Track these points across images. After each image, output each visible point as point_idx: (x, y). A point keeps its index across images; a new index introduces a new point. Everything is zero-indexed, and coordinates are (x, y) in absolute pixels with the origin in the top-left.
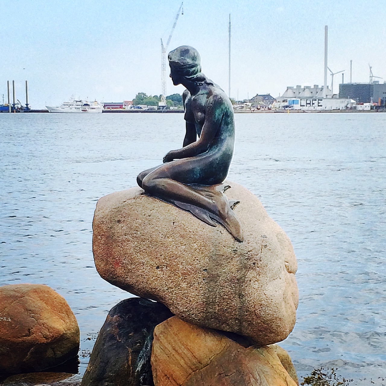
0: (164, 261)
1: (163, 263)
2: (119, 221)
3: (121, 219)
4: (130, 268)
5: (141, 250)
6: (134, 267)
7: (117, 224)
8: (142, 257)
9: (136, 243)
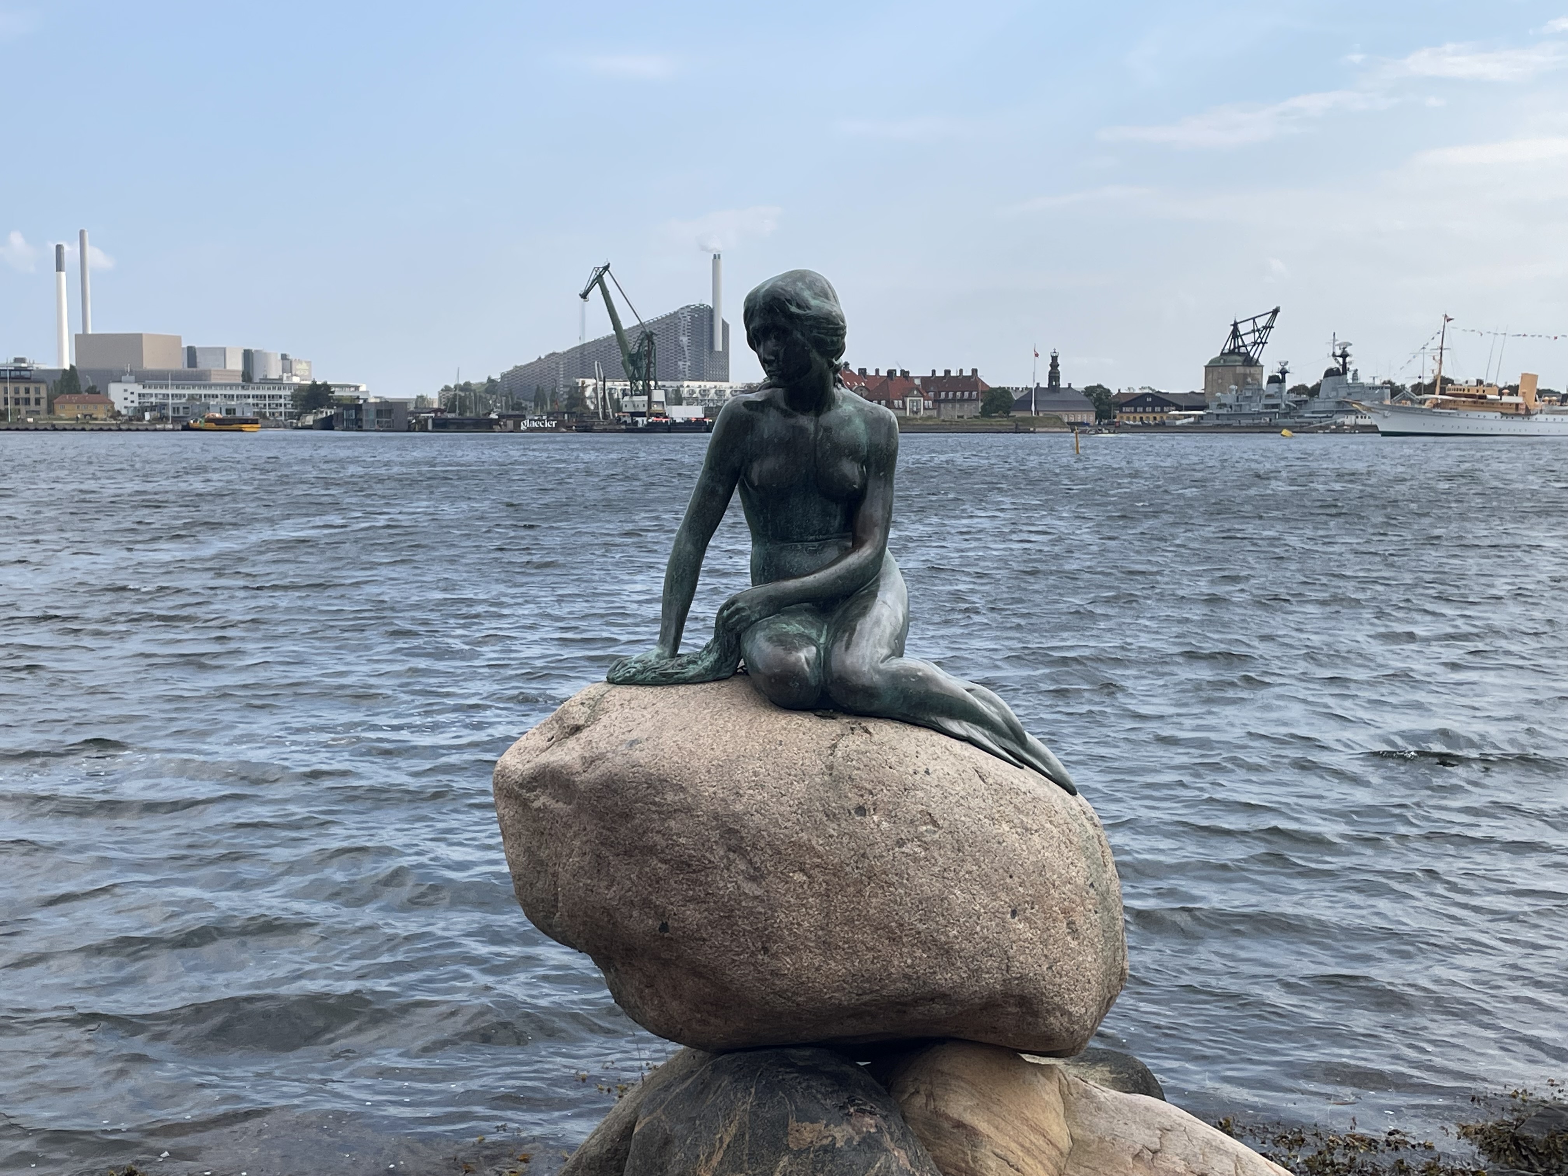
0: (1021, 889)
1: (1023, 895)
2: (861, 810)
3: (861, 801)
4: (943, 939)
5: (961, 874)
6: (955, 932)
7: (859, 818)
8: (969, 896)
9: (941, 861)
